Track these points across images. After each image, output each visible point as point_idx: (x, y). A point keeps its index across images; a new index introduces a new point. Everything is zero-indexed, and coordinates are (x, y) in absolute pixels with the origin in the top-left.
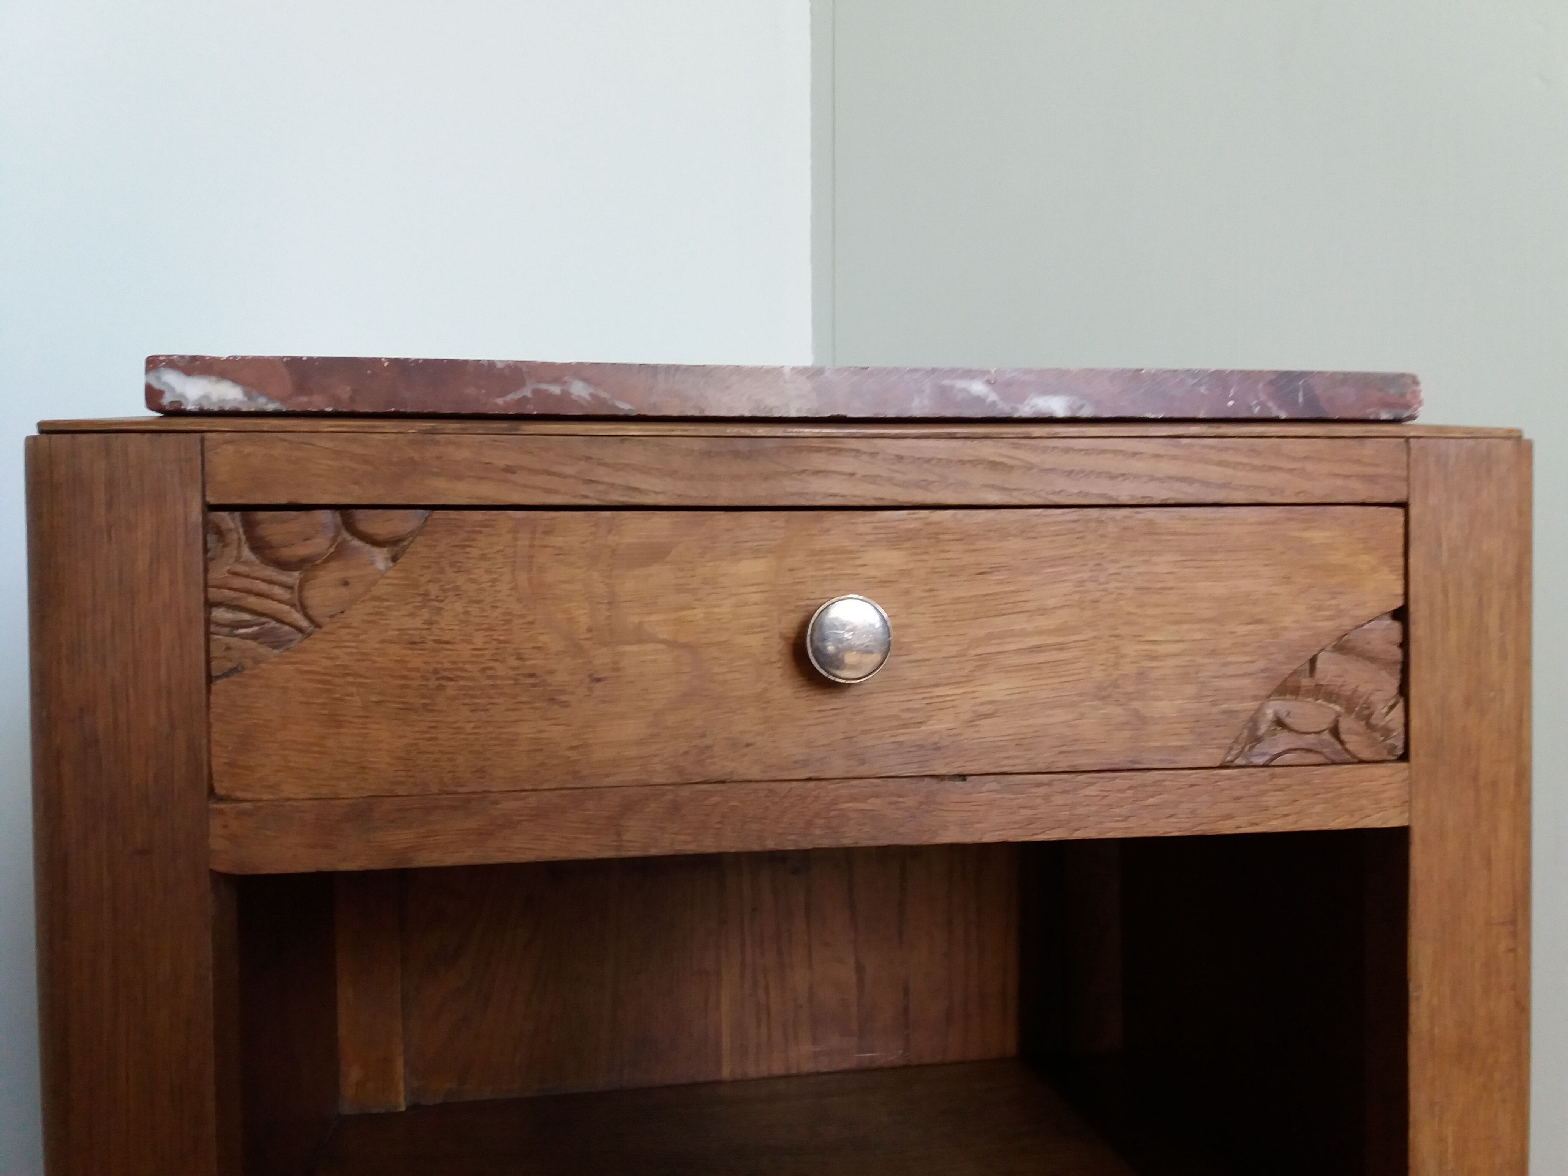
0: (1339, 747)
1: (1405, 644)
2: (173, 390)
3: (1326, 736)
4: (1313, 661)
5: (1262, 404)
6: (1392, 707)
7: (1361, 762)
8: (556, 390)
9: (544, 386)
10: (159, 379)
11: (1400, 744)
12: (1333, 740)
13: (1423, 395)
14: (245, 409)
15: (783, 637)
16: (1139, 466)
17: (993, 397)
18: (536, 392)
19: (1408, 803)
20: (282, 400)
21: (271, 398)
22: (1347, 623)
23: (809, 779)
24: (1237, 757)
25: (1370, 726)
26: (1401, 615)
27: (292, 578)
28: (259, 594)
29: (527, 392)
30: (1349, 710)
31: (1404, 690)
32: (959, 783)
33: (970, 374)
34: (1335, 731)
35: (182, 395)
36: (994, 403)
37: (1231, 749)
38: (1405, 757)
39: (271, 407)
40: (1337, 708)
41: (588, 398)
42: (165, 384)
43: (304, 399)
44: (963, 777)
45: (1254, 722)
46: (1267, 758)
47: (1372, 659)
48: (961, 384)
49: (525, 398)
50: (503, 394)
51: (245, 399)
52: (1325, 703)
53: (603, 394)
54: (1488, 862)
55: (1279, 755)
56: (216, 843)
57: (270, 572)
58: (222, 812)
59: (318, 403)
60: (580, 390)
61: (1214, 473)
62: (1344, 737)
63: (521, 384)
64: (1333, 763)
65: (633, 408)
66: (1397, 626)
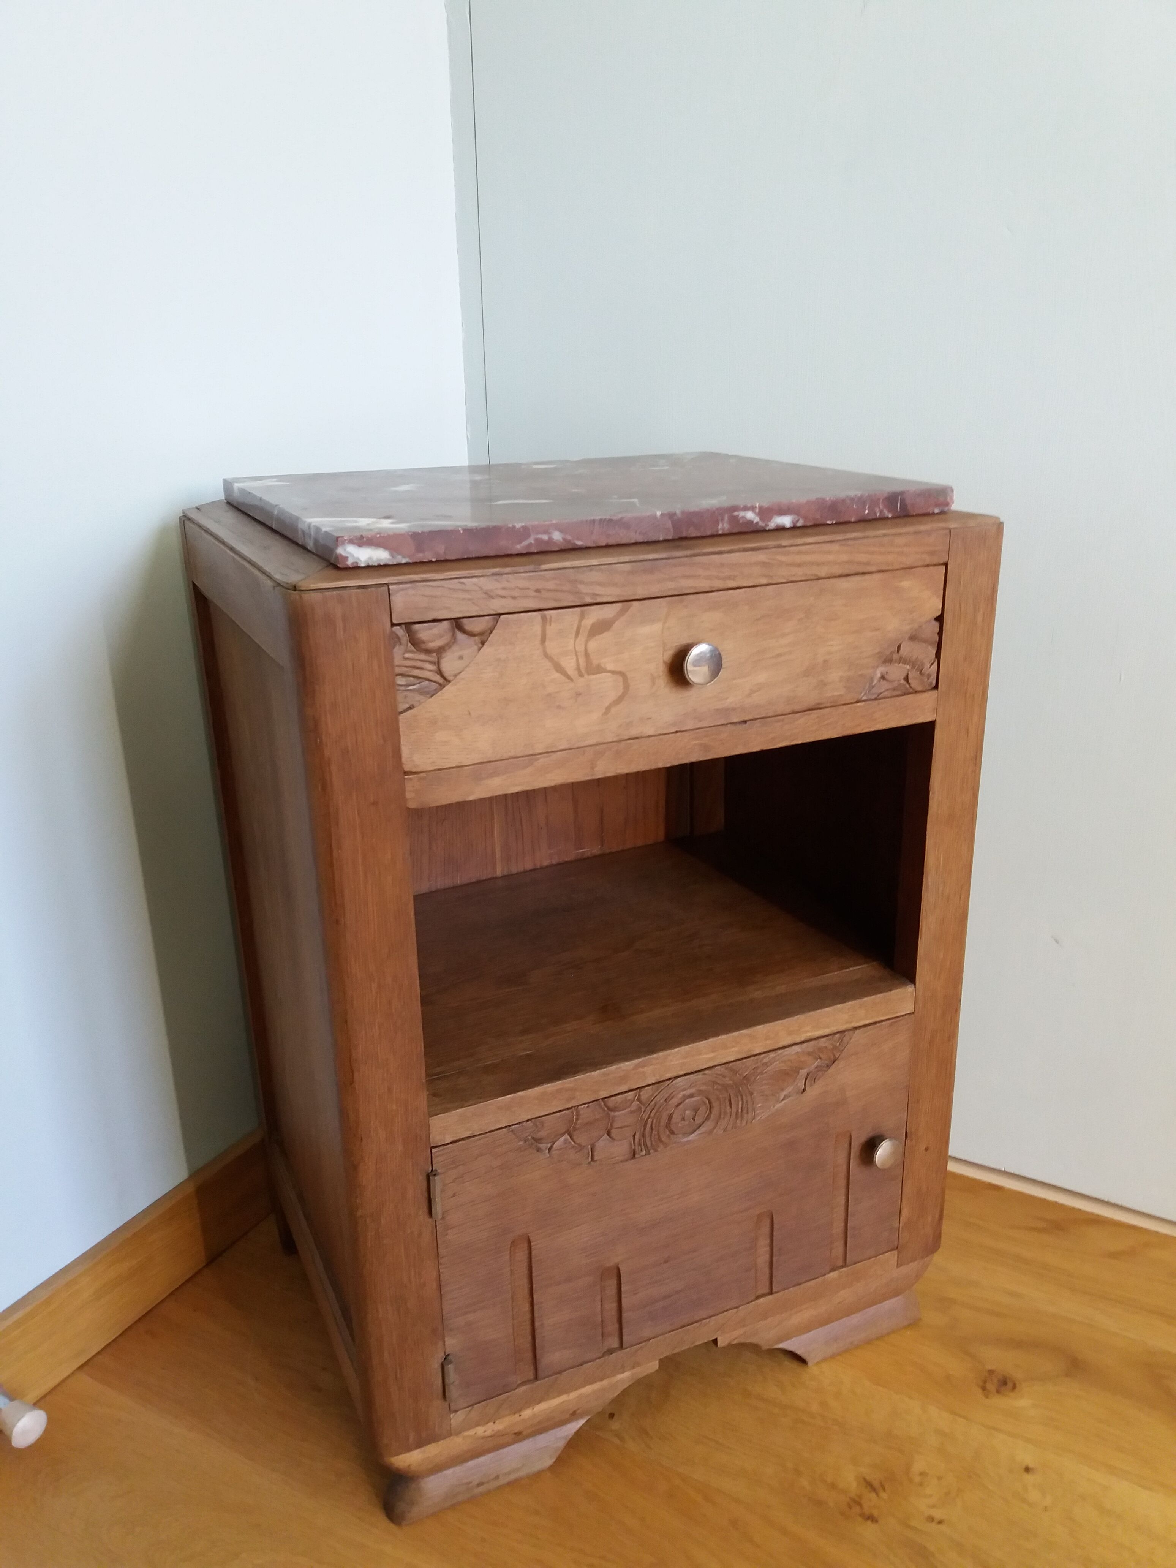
0: (908, 686)
1: (940, 634)
2: (353, 556)
3: (903, 682)
4: (899, 647)
5: (881, 512)
6: (932, 665)
7: (916, 692)
8: (545, 537)
9: (540, 536)
10: (345, 550)
11: (934, 682)
12: (905, 683)
13: (955, 498)
14: (391, 563)
15: (664, 662)
16: (831, 557)
17: (756, 519)
18: (536, 540)
19: (936, 710)
20: (409, 557)
21: (404, 557)
22: (916, 626)
23: (676, 732)
24: (863, 696)
25: (921, 673)
26: (940, 619)
27: (433, 657)
28: (418, 668)
29: (531, 540)
30: (913, 667)
31: (938, 655)
32: (744, 725)
33: (746, 509)
34: (906, 679)
35: (358, 559)
36: (757, 523)
37: (861, 693)
38: (936, 687)
39: (404, 561)
40: (908, 667)
41: (561, 540)
42: (350, 553)
43: (421, 555)
44: (745, 722)
45: (872, 679)
46: (876, 696)
47: (925, 641)
48: (742, 514)
49: (530, 544)
50: (520, 542)
51: (391, 558)
52: (903, 665)
53: (569, 537)
54: (968, 732)
55: (881, 693)
56: (409, 795)
57: (423, 656)
58: (410, 779)
59: (429, 556)
60: (557, 536)
61: (863, 558)
62: (910, 681)
63: (529, 536)
64: (905, 694)
65: (584, 544)
66: (937, 624)
